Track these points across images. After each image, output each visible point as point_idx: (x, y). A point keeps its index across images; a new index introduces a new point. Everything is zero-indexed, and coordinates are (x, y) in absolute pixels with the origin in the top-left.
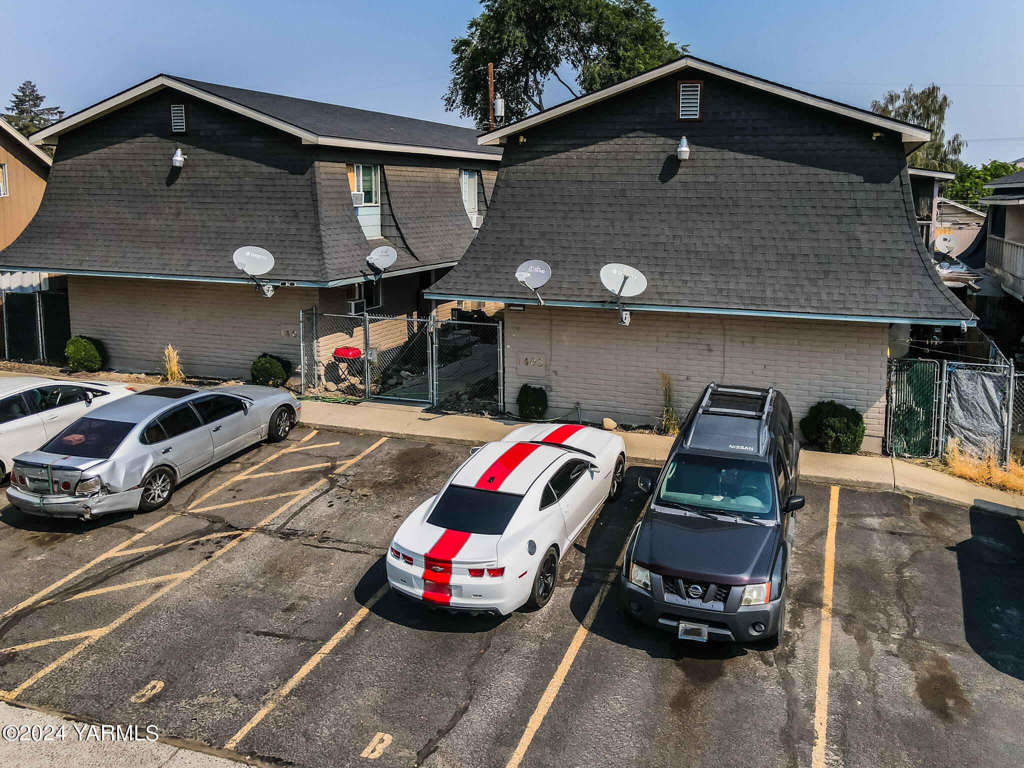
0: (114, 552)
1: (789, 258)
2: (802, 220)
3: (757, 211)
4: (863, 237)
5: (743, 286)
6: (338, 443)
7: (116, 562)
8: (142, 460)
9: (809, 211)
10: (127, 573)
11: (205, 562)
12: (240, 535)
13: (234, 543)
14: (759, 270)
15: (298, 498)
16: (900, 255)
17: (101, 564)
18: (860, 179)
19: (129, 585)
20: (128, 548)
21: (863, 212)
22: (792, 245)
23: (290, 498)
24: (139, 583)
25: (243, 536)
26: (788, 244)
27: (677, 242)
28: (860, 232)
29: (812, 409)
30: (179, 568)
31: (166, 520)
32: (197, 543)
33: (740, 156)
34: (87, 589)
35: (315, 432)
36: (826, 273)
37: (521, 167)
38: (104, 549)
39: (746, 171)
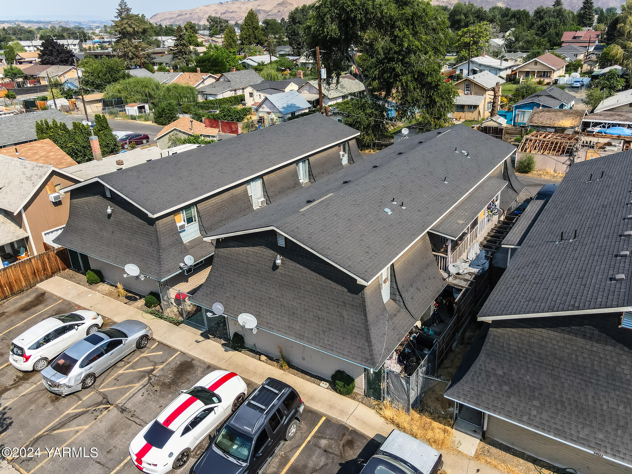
0: (71, 411)
1: (317, 319)
2: (324, 302)
3: (307, 293)
4: (346, 317)
5: (298, 328)
6: (161, 353)
7: (71, 415)
8: (81, 374)
9: (327, 299)
10: (71, 423)
11: (94, 421)
12: (109, 407)
13: (106, 412)
14: (306, 321)
15: (135, 388)
16: (359, 329)
17: (65, 416)
18: (346, 290)
19: (70, 429)
20: (75, 409)
21: (347, 305)
22: (319, 313)
23: (132, 388)
24: (72, 429)
26: (318, 312)
27: (278, 299)
28: (345, 313)
30: (85, 424)
31: (91, 394)
32: (95, 410)
33: (302, 267)
34: (58, 429)
35: (157, 343)
36: (330, 329)
37: (222, 250)
38: (68, 408)
39: (304, 274)
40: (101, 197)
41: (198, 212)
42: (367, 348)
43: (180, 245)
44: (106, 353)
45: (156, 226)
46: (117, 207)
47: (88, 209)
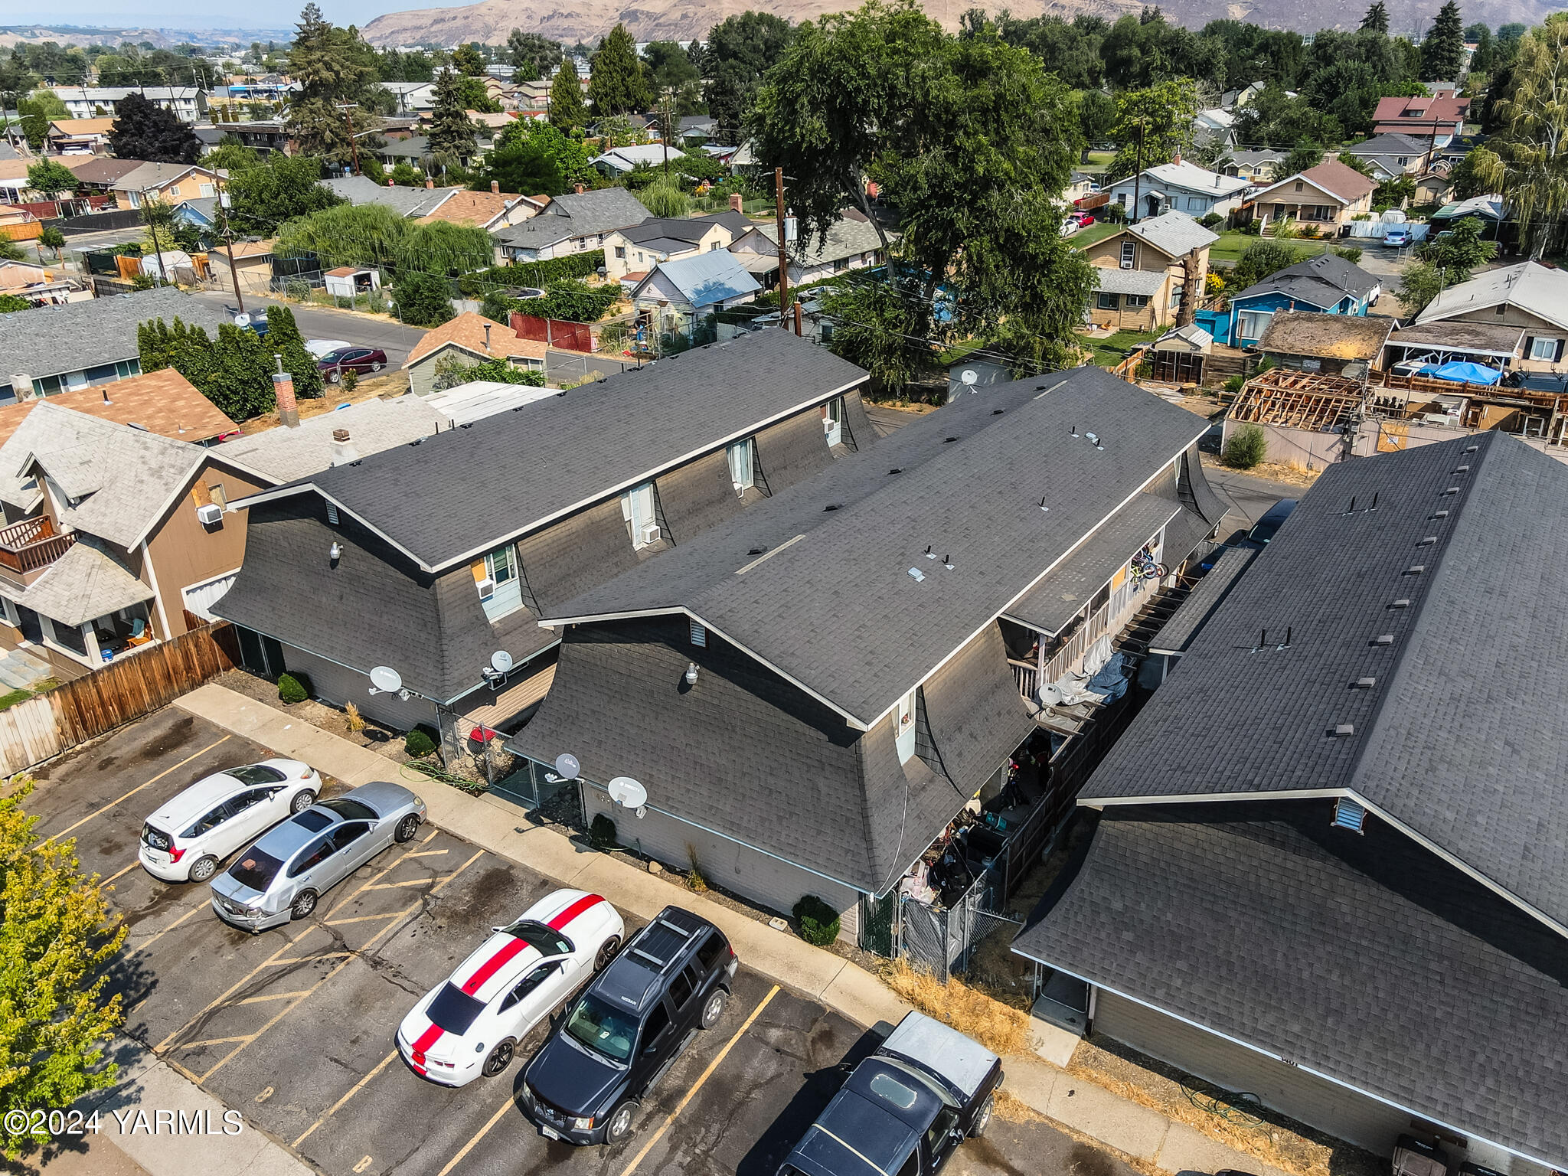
0: (272, 962)
1: (767, 792)
2: (781, 760)
3: (749, 741)
4: (824, 790)
5: (728, 808)
6: (446, 851)
7: (274, 970)
8: (290, 889)
9: (787, 754)
10: (274, 984)
11: (320, 983)
12: (348, 957)
13: (342, 966)
14: (744, 796)
15: (396, 921)
16: (849, 815)
17: (262, 972)
18: (826, 738)
19: (273, 997)
20: (280, 958)
21: (827, 767)
22: (771, 780)
23: (391, 919)
24: (279, 996)
25: (350, 959)
26: (769, 778)
27: (688, 750)
28: (822, 784)
29: (803, 898)
30: (304, 987)
31: (309, 930)
32: (319, 962)
33: (739, 689)
34: (250, 996)
35: (436, 831)
36: (791, 814)
37: (576, 646)
38: (266, 955)
39: (743, 704)
40: (318, 523)
41: (519, 557)
42: (864, 852)
43: (483, 627)
44: (338, 849)
45: (435, 589)
46: (352, 544)
47: (286, 545)
